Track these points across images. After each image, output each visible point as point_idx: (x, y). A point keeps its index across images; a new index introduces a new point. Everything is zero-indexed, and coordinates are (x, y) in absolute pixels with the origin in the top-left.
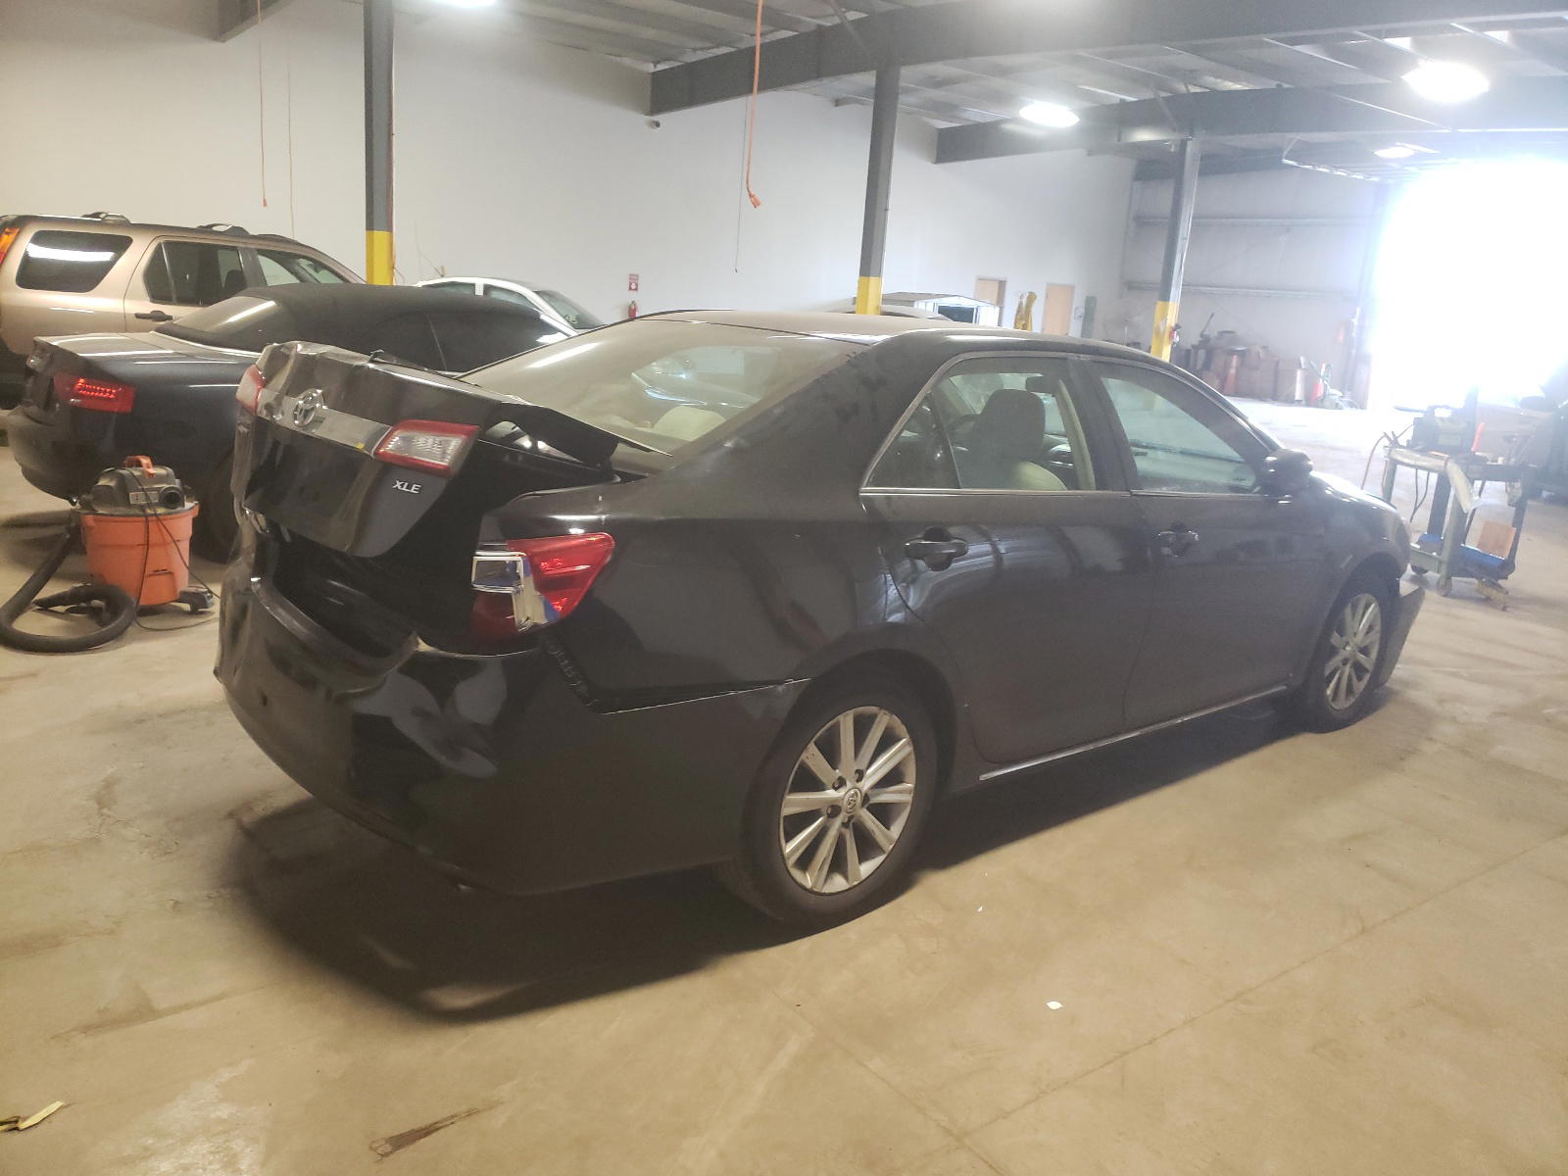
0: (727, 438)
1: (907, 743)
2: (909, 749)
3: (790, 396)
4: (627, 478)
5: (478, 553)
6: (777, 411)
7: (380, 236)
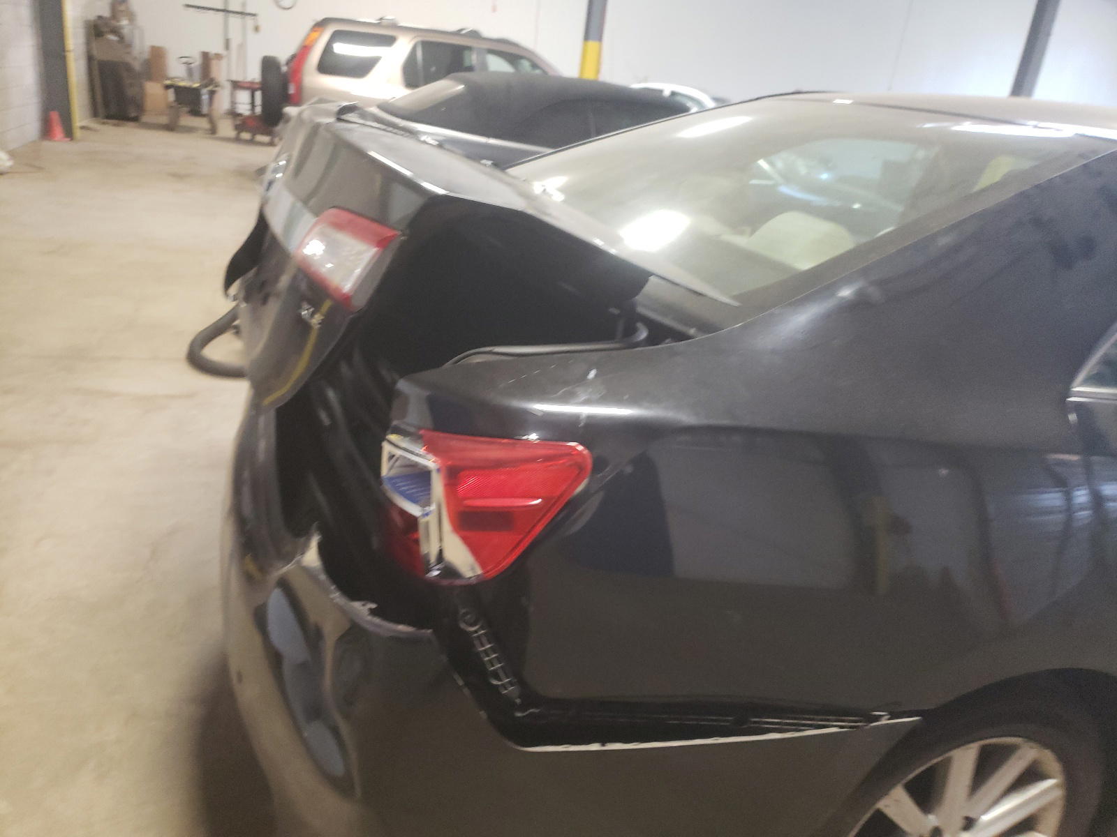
0: (847, 281)
1: (1056, 786)
2: (1059, 793)
3: (973, 216)
4: (659, 334)
5: (393, 437)
6: (944, 241)
7: (592, 44)
